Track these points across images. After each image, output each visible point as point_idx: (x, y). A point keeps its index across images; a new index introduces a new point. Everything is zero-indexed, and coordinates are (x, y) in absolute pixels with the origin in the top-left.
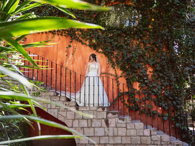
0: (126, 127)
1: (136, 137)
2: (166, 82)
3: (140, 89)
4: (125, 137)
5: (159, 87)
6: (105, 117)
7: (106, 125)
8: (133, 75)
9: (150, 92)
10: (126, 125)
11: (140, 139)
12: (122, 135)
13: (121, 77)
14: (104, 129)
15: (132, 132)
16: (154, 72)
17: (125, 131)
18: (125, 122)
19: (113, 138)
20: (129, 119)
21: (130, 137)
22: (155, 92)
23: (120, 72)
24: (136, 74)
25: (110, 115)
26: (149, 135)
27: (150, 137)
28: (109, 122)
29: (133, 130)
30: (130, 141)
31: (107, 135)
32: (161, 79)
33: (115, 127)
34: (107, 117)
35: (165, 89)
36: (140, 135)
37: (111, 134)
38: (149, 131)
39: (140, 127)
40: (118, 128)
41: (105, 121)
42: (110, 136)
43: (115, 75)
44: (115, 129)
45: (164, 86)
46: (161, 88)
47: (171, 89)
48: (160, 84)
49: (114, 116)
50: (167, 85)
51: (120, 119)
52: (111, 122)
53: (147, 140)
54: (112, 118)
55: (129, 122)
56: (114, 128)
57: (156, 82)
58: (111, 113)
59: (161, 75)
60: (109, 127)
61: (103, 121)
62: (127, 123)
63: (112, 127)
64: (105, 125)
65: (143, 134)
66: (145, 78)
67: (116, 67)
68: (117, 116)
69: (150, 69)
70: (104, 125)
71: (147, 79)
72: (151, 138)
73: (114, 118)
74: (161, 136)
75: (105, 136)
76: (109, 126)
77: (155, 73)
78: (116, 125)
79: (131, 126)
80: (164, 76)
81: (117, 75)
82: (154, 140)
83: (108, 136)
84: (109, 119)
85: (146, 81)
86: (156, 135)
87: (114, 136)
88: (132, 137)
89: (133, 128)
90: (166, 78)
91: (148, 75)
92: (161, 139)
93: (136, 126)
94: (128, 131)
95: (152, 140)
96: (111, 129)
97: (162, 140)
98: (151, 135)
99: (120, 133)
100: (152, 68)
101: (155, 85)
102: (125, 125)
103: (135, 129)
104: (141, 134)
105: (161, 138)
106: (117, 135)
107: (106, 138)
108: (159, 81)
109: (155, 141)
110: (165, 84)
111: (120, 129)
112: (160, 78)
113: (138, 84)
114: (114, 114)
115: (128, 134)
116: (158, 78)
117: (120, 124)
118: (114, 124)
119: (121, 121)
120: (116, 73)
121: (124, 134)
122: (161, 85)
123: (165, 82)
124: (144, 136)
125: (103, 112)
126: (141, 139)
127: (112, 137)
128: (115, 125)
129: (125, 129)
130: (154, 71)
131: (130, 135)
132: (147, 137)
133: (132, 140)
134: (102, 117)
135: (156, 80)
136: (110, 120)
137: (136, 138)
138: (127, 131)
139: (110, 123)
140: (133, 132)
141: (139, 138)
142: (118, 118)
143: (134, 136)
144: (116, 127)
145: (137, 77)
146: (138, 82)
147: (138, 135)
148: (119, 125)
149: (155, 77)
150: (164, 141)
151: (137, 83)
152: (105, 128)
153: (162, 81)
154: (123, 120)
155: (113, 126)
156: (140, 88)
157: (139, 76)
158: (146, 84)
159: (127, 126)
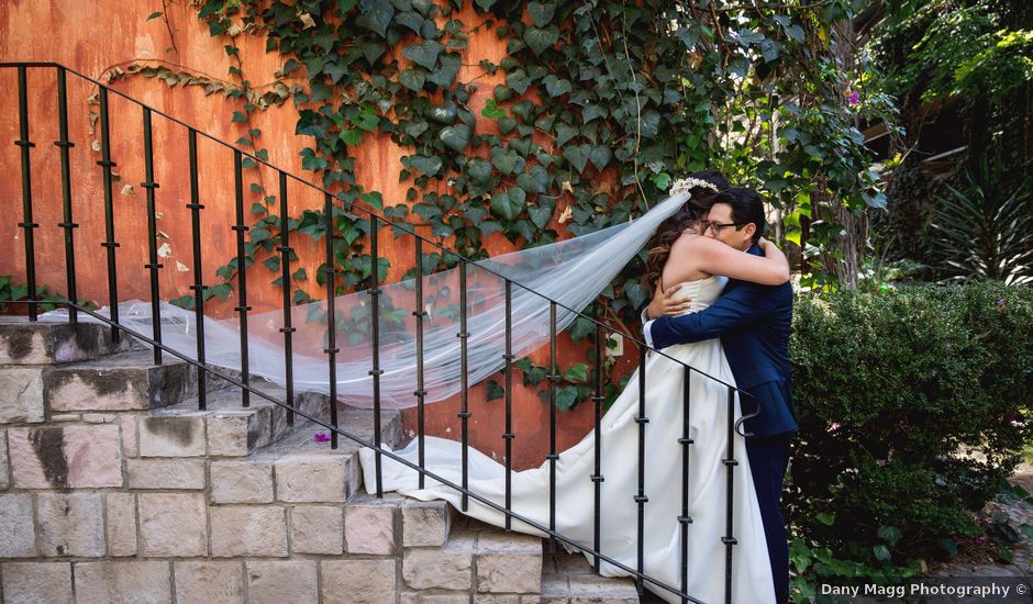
0: (207, 490)
1: (286, 564)
2: (588, 141)
3: (411, 195)
4: (199, 564)
5: (538, 178)
6: (35, 413)
7: (48, 476)
8: (361, 87)
9: (476, 215)
10: (207, 474)
11: (311, 578)
12: (175, 552)
13: (272, 98)
14: (28, 509)
15: (252, 528)
16: (513, 69)
17: (198, 523)
18: (197, 446)
19: (109, 576)
20: (228, 430)
21: (238, 564)
22: (509, 215)
23: (265, 67)
24: (378, 81)
25: (75, 393)
26: (383, 547)
27: (390, 564)
28: (70, 452)
29: (258, 513)
30: (240, 592)
31: (60, 549)
32: (558, 120)
33: (118, 489)
34: (49, 411)
35: (582, 194)
36: (320, 551)
37: (85, 541)
38: (389, 520)
39: (317, 491)
40: (143, 497)
41: (34, 439)
42: (80, 558)
43: (231, 84)
44: (121, 504)
45: (575, 170)
46: (556, 187)
47: (620, 198)
48: (547, 158)
49: (105, 402)
50: (590, 166)
51: (153, 425)
52: (85, 447)
53: (365, 588)
54: (88, 417)
55: (231, 448)
56: (112, 497)
57: (524, 146)
58: (81, 374)
59: (557, 87)
60: (68, 490)
61: (21, 440)
62: (214, 458)
63: (94, 490)
64: (39, 471)
65: (337, 537)
66: (440, 113)
67: (236, 27)
68: (130, 398)
69: (488, 48)
70: (31, 470)
71: (455, 121)
72: (399, 570)
73: (109, 417)
74: (476, 558)
75: (44, 558)
76: (71, 483)
77: (519, 73)
78: (125, 473)
79: (242, 482)
80: (581, 98)
81: (246, 86)
82: (418, 584)
83: (62, 556)
84: (68, 430)
85: (445, 134)
86: (437, 548)
87: (114, 558)
88: (251, 565)
89: (259, 497)
90: (591, 113)
91: (473, 91)
92: (476, 580)
93: (282, 478)
94: (221, 517)
95: (404, 584)
96: (84, 502)
97: (483, 587)
98: (398, 551)
99: (158, 535)
100: (500, 37)
101: (507, 162)
102: (200, 473)
103: (276, 502)
104: (326, 542)
105: (474, 568)
106: (132, 548)
107: (47, 573)
108: (542, 134)
109: (428, 591)
110: (579, 156)
111: (152, 504)
112: (550, 110)
113: (395, 155)
114: (107, 385)
115: (220, 545)
116: (535, 116)
117: (153, 465)
118: (106, 468)
119: (163, 445)
120: (236, 72)
121: (193, 545)
122: (551, 168)
123: (579, 140)
124: (346, 555)
125: (15, 372)
126: (319, 574)
127: (99, 564)
128: (118, 474)
129: (200, 501)
130: (514, 62)
131: (238, 550)
132: (370, 564)
133: (252, 584)
134: (12, 413)
135: (524, 130)
136: (75, 439)
137: (283, 571)
138: (216, 521)
139: (78, 458)
140: (258, 529)
141: (306, 568)
142: (142, 418)
143: (265, 558)
144: (127, 488)
145: (385, 105)
146: (395, 139)
147: (299, 545)
148: (145, 475)
149: (518, 108)
150: (494, 590)
151: (392, 147)
152: (35, 499)
153: (565, 133)
154: (183, 432)
155: (101, 480)
156: (410, 184)
157: (406, 95)
158: (449, 155)
159: (215, 482)
